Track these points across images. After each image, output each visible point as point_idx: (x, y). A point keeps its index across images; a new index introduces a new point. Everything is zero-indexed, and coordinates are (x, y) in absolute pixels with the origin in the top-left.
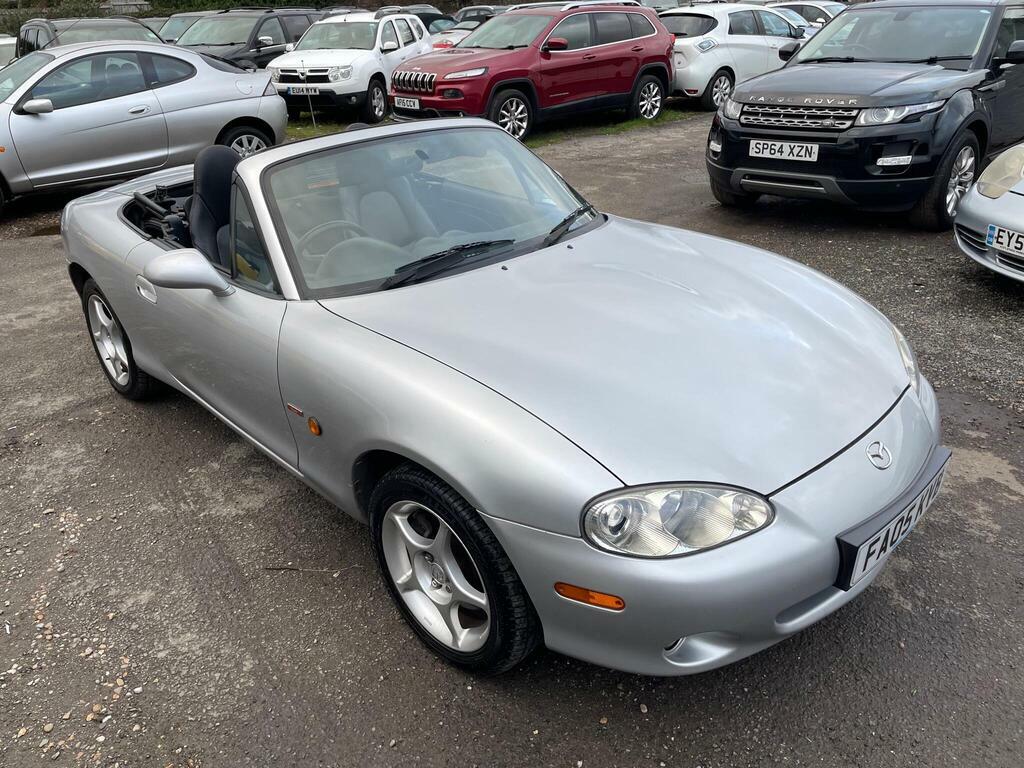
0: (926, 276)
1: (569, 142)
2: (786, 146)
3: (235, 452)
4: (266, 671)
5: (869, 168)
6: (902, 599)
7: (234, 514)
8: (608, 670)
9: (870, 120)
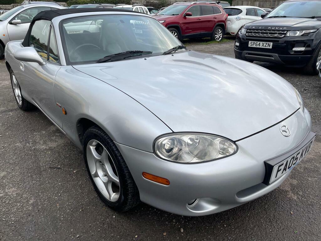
0: (308, 88)
1: (191, 46)
2: (261, 43)
3: (52, 128)
4: (37, 204)
5: (289, 51)
6: (293, 195)
7: (45, 148)
8: (170, 213)
9: (291, 34)
